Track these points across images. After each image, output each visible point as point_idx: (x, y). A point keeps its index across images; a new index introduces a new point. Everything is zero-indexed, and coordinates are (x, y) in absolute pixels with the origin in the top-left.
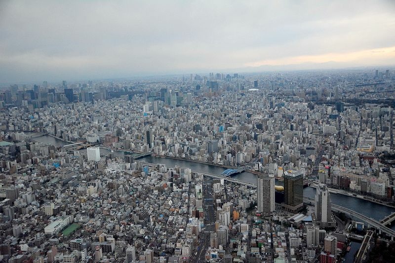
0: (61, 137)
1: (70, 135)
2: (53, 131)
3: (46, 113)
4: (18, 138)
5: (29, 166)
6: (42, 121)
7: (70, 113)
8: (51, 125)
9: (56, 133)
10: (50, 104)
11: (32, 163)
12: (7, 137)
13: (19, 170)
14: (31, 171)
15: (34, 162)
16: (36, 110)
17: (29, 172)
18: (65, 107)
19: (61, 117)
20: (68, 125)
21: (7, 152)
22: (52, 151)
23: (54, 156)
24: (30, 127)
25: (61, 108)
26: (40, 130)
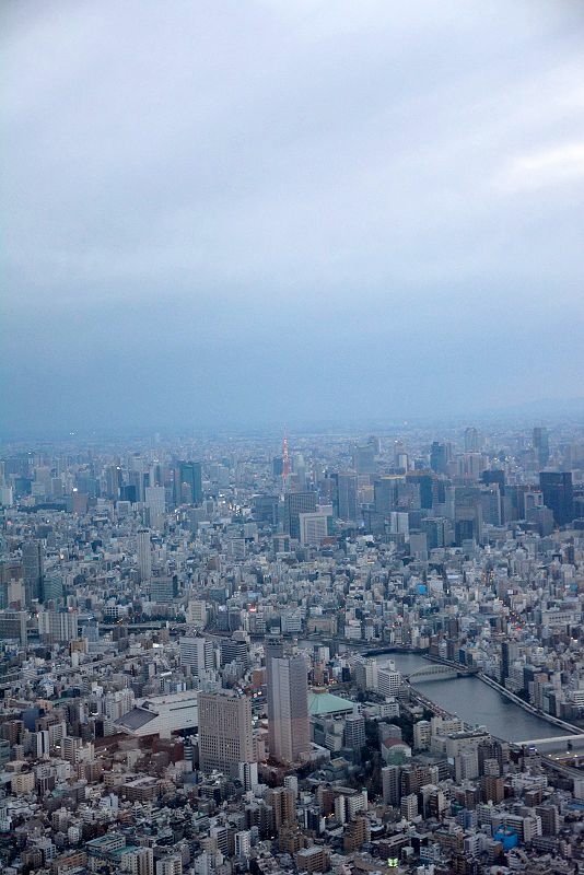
0: (524, 694)
1: (560, 696)
2: (493, 663)
3: (472, 575)
4: (372, 682)
5: (409, 823)
6: (455, 609)
7: (557, 576)
8: (486, 632)
9: (505, 673)
10: (486, 528)
11: (420, 811)
12: (337, 670)
13: (374, 835)
14: (417, 851)
15: (428, 808)
16: (438, 556)
17: (409, 850)
18: (540, 549)
19: (525, 598)
20: (551, 643)
21: (337, 744)
22: (492, 766)
23: (500, 792)
24: (416, 633)
25: (525, 554)
26: (450, 648)
